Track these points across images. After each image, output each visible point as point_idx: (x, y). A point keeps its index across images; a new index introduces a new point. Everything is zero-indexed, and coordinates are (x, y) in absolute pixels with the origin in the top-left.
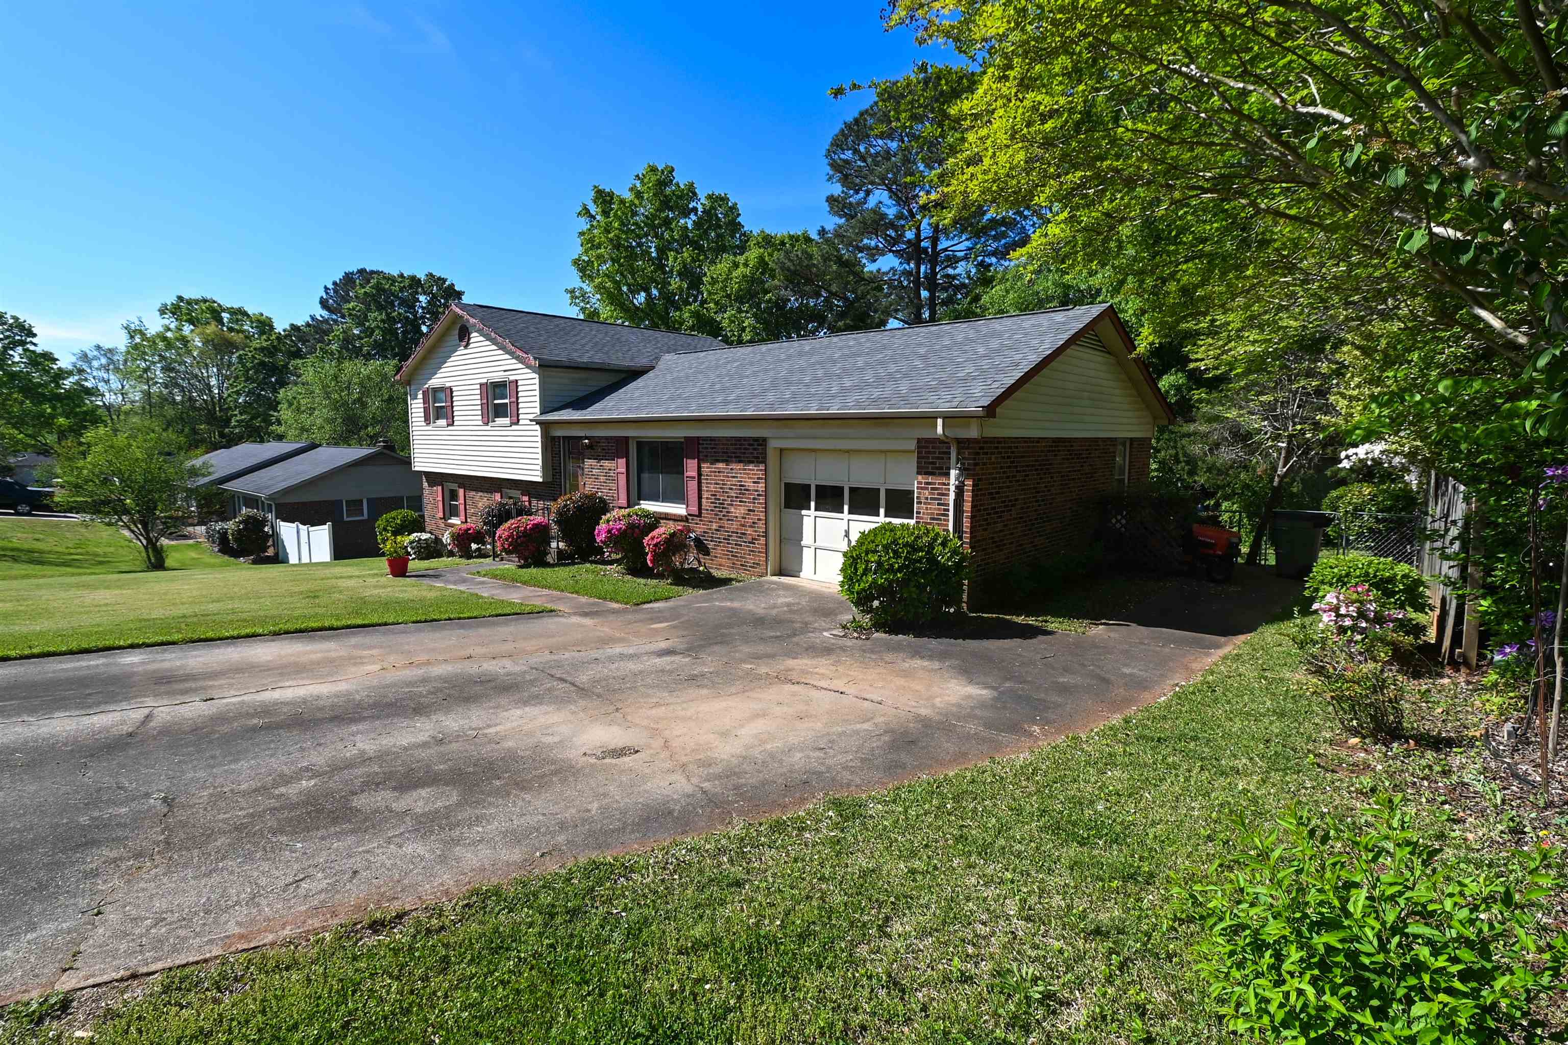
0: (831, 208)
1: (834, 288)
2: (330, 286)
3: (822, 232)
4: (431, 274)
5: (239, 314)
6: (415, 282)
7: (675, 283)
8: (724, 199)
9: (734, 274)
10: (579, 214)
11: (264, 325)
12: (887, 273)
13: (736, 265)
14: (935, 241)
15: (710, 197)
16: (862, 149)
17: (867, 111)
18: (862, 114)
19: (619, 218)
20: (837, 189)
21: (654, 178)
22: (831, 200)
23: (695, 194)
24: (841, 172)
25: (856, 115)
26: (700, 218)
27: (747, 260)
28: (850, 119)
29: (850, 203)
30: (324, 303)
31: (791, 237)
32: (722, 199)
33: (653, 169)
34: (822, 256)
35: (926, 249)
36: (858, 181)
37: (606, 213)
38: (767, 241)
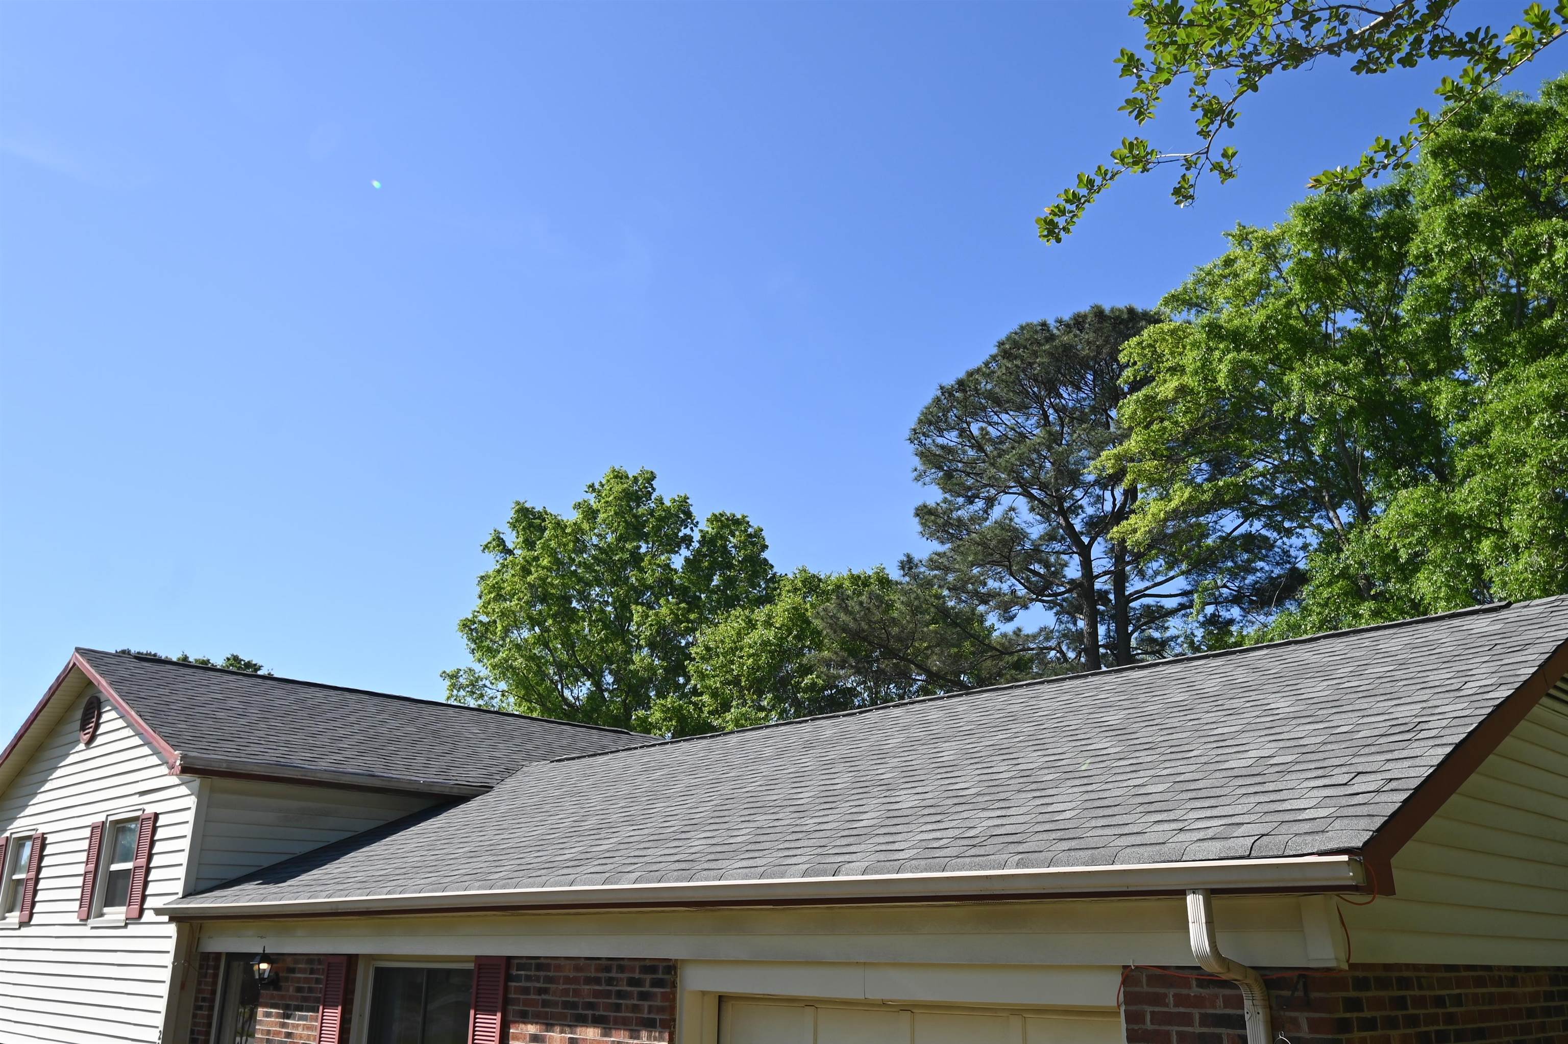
0: (924, 525)
1: (935, 663)
3: (908, 564)
7: (641, 658)
8: (737, 523)
9: (747, 640)
10: (486, 547)
12: (1034, 637)
13: (751, 625)
14: (1120, 579)
15: (716, 519)
16: (975, 428)
17: (978, 370)
18: (970, 374)
19: (553, 553)
20: (934, 495)
21: (618, 488)
22: (924, 513)
23: (689, 515)
24: (940, 468)
25: (961, 375)
26: (698, 553)
27: (770, 617)
28: (949, 381)
29: (959, 520)
31: (855, 579)
32: (737, 522)
33: (619, 476)
34: (908, 604)
35: (1103, 595)
36: (970, 482)
37: (529, 544)
38: (811, 584)
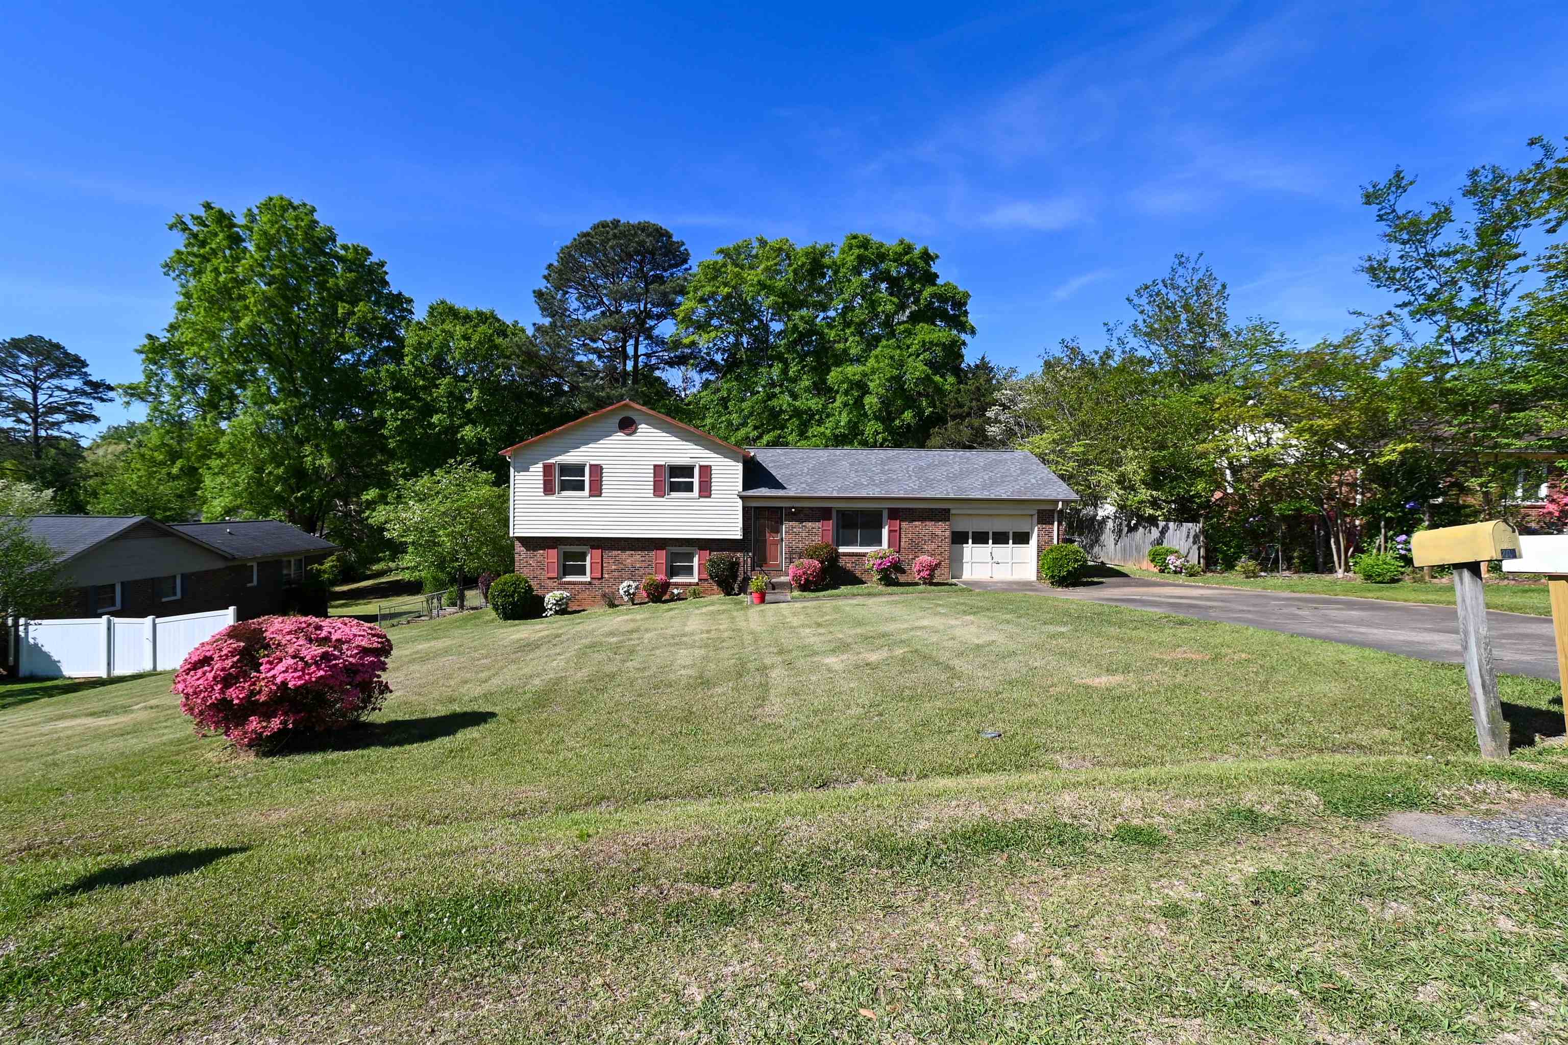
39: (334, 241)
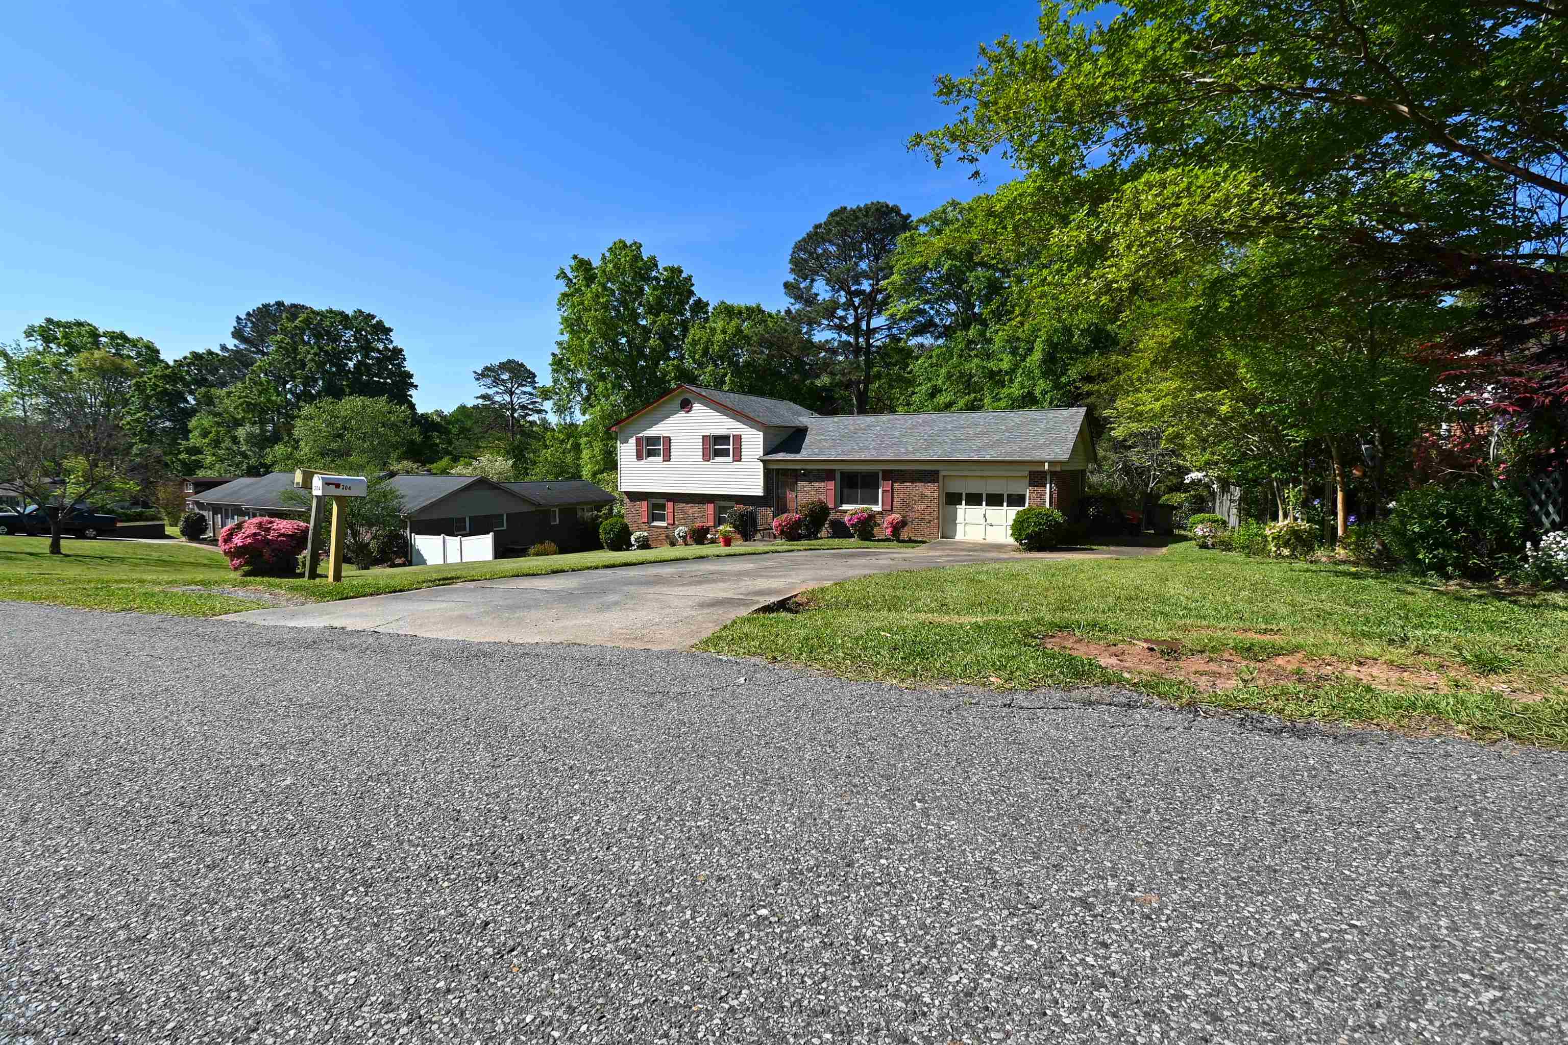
0: (789, 292)
2: (243, 316)
4: (360, 311)
5: (119, 338)
6: (344, 316)
8: (680, 271)
11: (151, 354)
15: (667, 268)
19: (601, 285)
20: (791, 278)
22: (785, 284)
26: (662, 286)
29: (801, 289)
30: (237, 334)
31: (748, 309)
33: (623, 244)
36: (809, 273)
37: (587, 279)
38: (728, 311)
39: (656, 266)
